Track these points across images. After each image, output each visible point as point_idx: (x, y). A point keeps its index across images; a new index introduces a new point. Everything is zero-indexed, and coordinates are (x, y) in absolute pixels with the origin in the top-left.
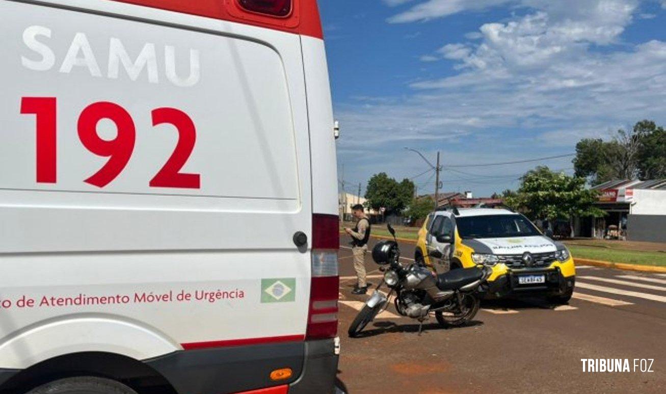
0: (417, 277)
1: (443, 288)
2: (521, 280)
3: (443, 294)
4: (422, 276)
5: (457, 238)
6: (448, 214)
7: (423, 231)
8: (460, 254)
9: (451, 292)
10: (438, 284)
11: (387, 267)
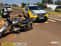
0: (15, 22)
1: (23, 24)
2: (40, 18)
3: (23, 25)
4: (17, 22)
5: (29, 10)
6: (28, 6)
7: (24, 9)
8: (29, 13)
9: (25, 25)
10: (22, 23)
11: (6, 19)
